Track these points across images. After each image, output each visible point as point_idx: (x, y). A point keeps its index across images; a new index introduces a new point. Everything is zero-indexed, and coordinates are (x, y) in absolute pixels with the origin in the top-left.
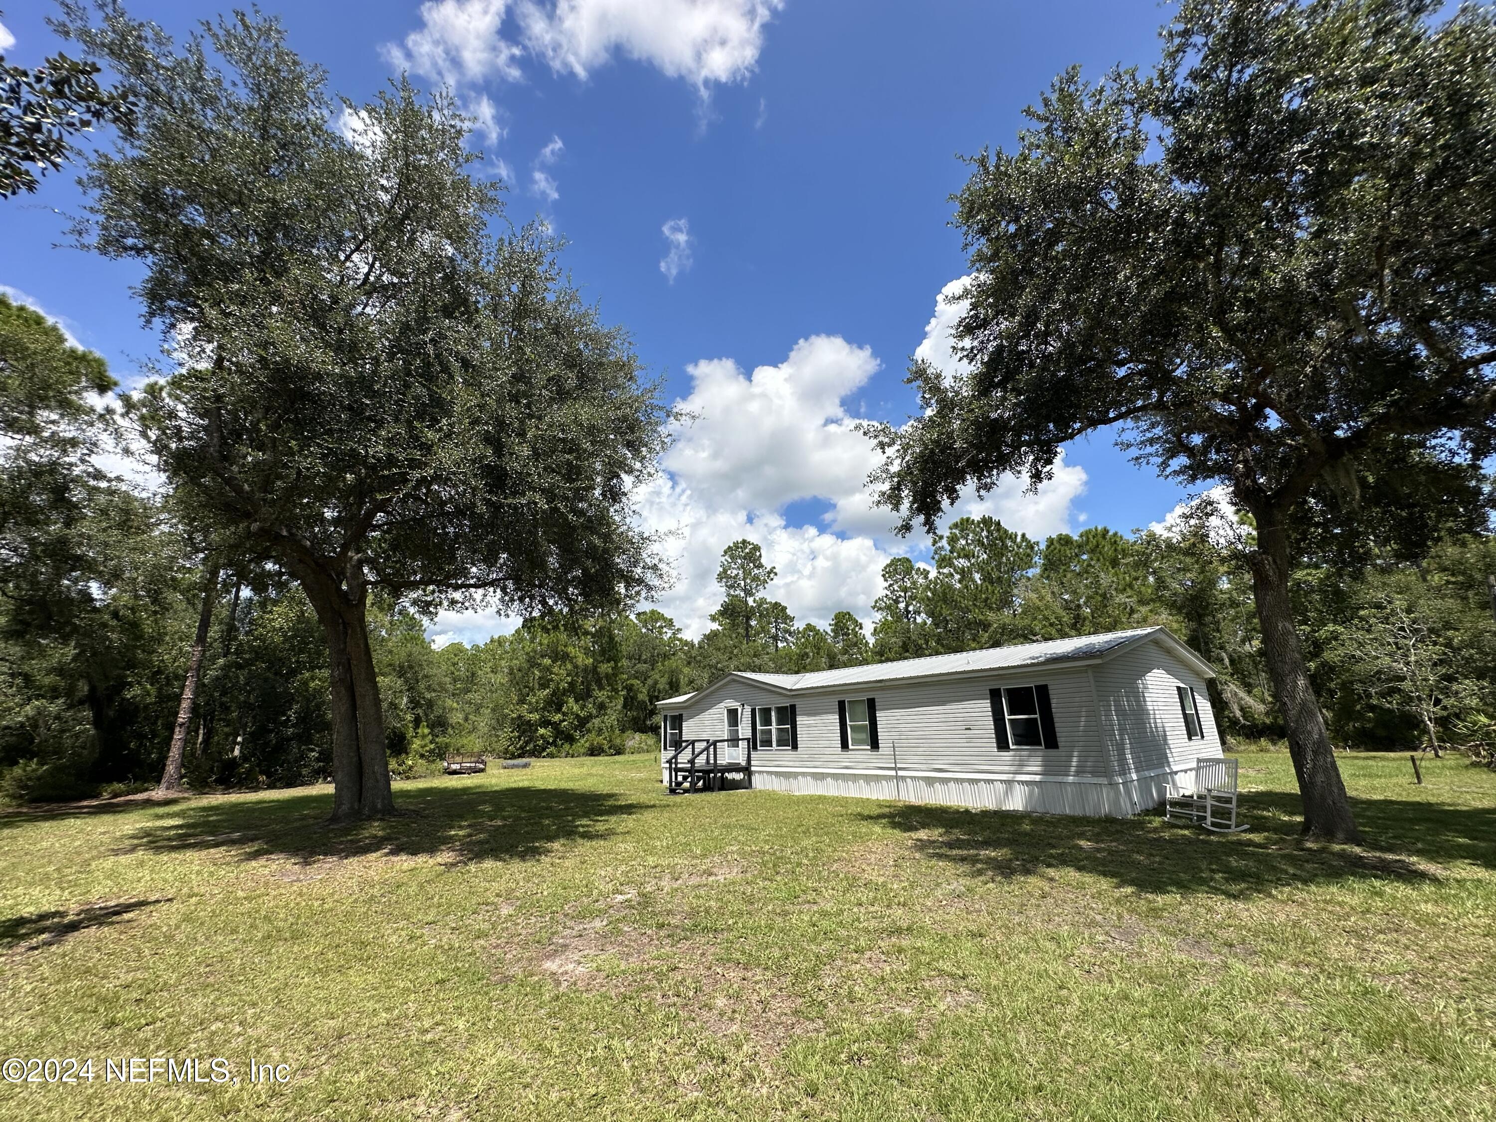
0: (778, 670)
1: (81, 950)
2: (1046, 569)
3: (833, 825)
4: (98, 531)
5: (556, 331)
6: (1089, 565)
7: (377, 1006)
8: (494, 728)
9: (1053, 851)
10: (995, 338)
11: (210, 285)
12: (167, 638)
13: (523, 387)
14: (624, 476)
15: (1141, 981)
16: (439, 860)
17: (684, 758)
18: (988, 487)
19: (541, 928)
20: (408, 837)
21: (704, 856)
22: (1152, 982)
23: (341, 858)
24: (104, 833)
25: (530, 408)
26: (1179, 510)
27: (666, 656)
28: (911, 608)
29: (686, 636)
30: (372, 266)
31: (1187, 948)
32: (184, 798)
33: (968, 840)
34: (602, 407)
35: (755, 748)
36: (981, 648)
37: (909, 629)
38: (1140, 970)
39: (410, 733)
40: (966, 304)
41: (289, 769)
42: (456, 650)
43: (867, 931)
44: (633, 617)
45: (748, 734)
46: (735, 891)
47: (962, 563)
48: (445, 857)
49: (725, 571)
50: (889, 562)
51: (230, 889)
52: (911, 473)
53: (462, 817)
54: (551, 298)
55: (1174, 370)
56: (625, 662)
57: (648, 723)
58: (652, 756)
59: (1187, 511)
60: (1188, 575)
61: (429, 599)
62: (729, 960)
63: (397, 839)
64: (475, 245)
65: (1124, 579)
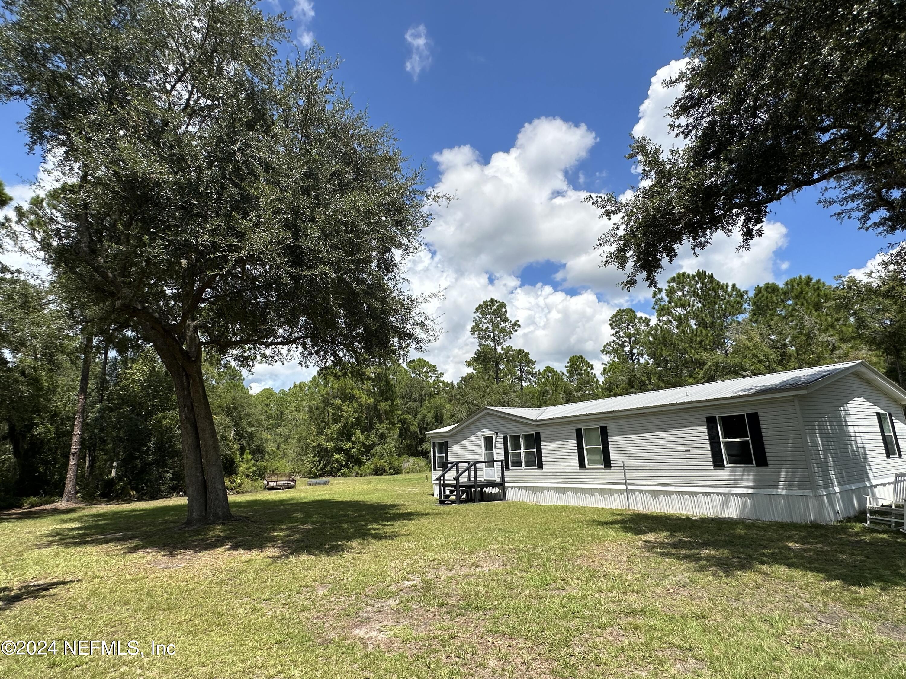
0: (523, 405)
1: (25, 614)
2: (754, 314)
3: (575, 529)
4: (8, 311)
5: (335, 135)
6: (794, 309)
7: (234, 658)
8: (300, 454)
9: (765, 551)
10: (708, 116)
11: (74, 118)
12: (59, 390)
13: (311, 182)
14: (394, 250)
15: (845, 656)
16: (268, 553)
17: (450, 476)
18: (702, 246)
19: (349, 605)
20: (243, 536)
21: (471, 552)
22: (855, 658)
23: (196, 552)
24: (29, 533)
25: (318, 199)
26: (879, 258)
27: (431, 396)
28: (635, 351)
29: (446, 378)
30: (191, 93)
31: (887, 630)
32: (80, 508)
33: (690, 542)
34: (373, 194)
35: (507, 468)
36: (697, 383)
37: (634, 368)
38: (844, 647)
39: (238, 459)
40: (682, 86)
41: (152, 486)
42: (268, 394)
43: (608, 612)
44: (404, 365)
45: (502, 457)
46: (498, 580)
47: (679, 311)
48: (271, 551)
49: (477, 325)
50: (615, 313)
51: (121, 573)
52: (635, 236)
53: (281, 522)
54: (328, 107)
55: (875, 133)
56: (399, 401)
57: (419, 449)
58: (424, 475)
59: (886, 258)
60: (887, 315)
61: (246, 354)
62: (496, 632)
63: (235, 538)
64: (269, 69)
65: (826, 320)
